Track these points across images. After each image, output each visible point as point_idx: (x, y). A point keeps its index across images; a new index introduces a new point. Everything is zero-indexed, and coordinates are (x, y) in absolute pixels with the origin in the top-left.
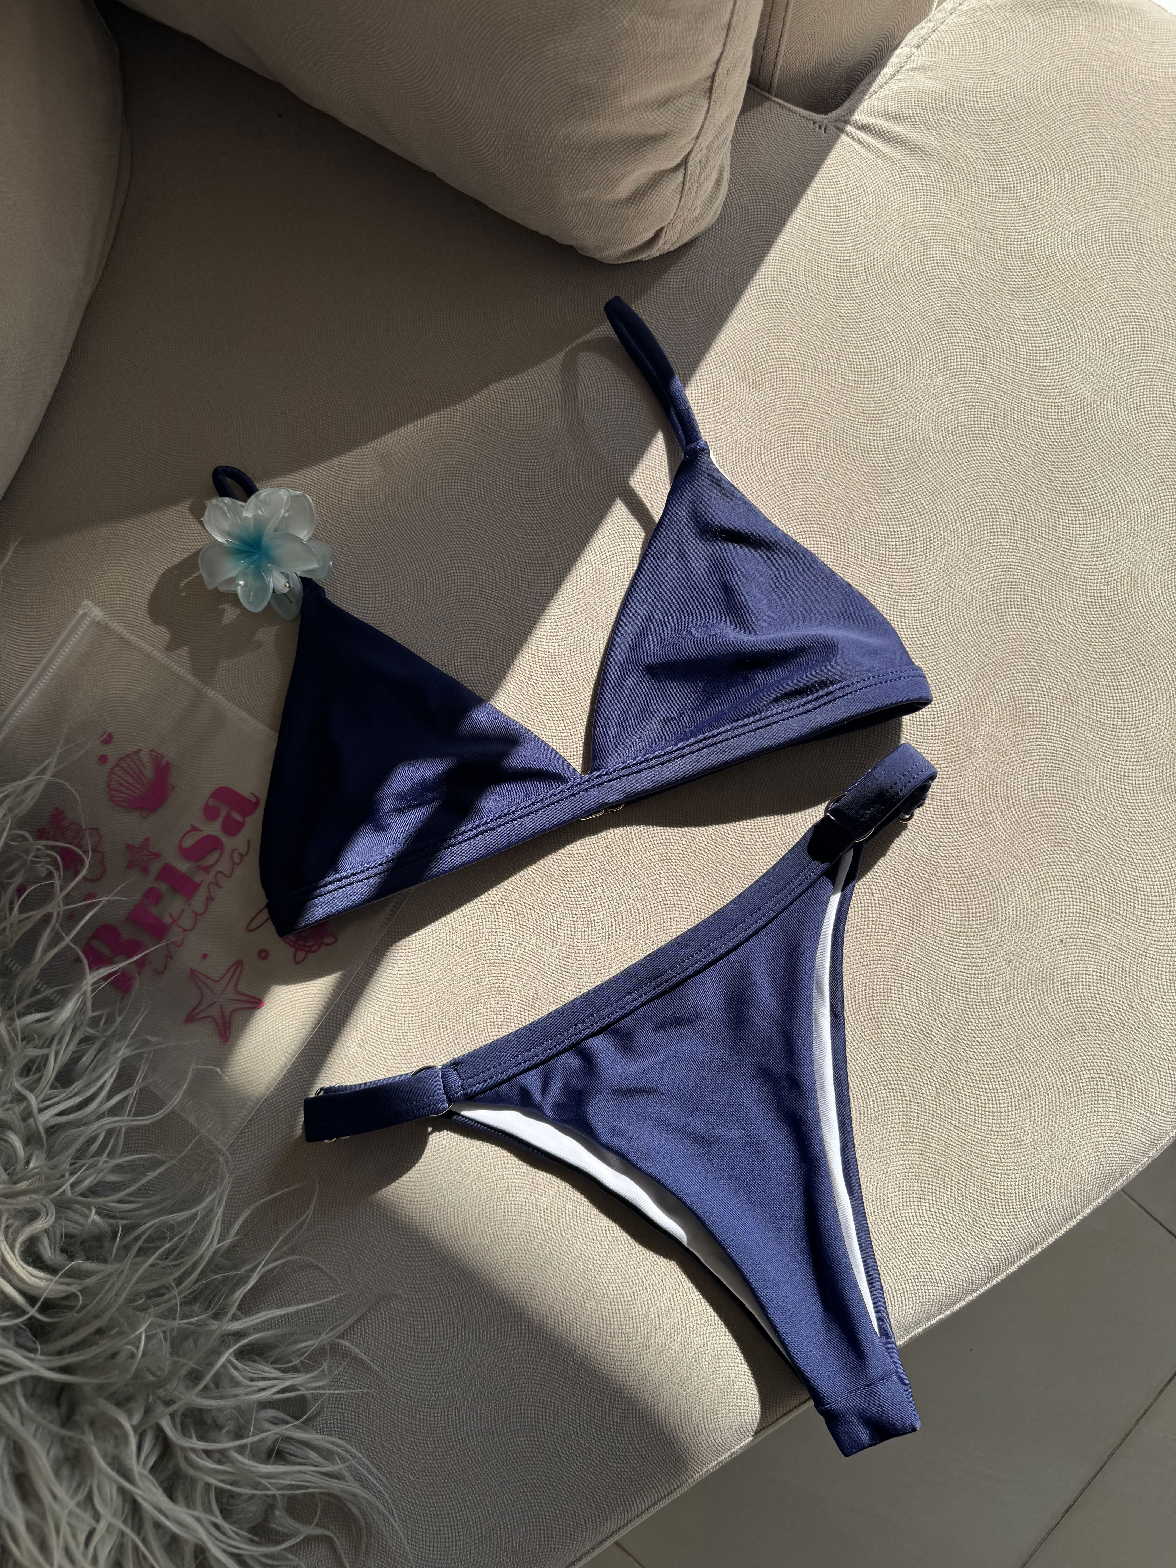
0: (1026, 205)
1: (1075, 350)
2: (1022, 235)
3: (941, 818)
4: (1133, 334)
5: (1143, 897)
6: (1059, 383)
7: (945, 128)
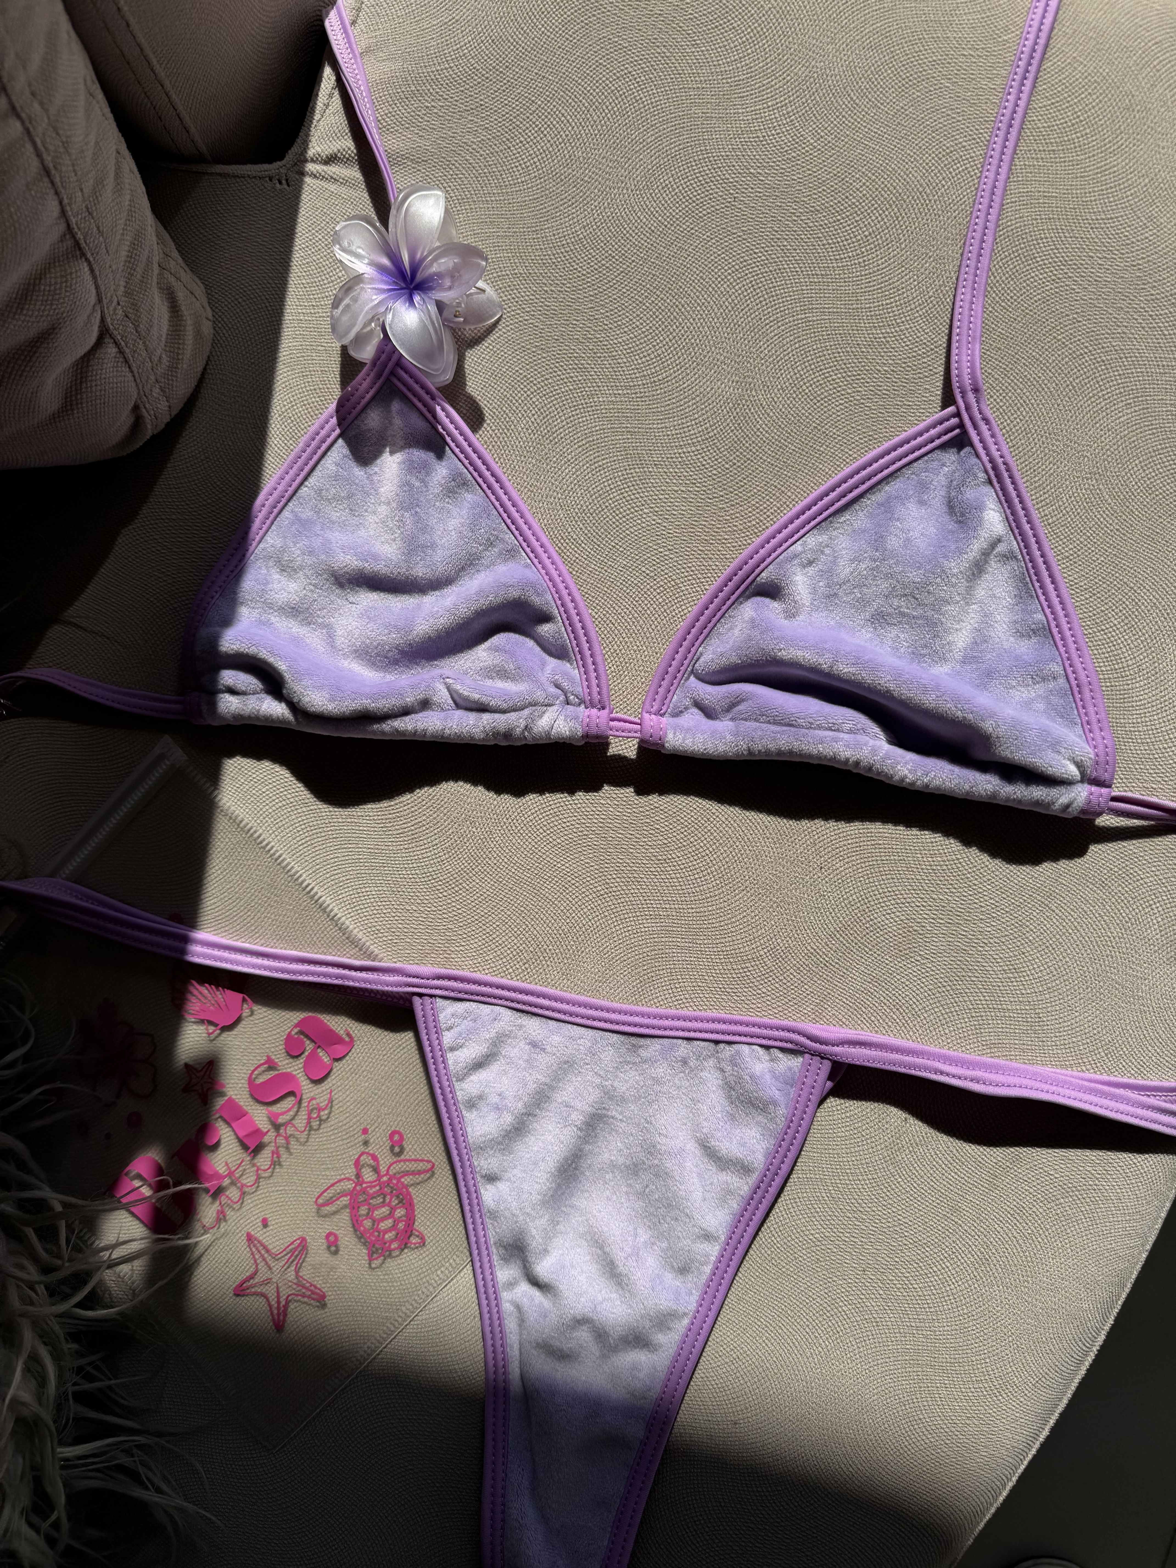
0: (563, 177)
1: (693, 341)
2: (574, 218)
3: (763, 980)
4: (755, 290)
5: (1027, 978)
6: (691, 392)
7: (426, 118)
